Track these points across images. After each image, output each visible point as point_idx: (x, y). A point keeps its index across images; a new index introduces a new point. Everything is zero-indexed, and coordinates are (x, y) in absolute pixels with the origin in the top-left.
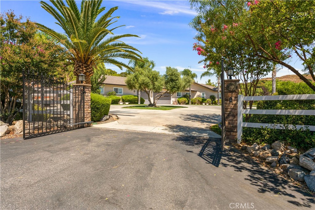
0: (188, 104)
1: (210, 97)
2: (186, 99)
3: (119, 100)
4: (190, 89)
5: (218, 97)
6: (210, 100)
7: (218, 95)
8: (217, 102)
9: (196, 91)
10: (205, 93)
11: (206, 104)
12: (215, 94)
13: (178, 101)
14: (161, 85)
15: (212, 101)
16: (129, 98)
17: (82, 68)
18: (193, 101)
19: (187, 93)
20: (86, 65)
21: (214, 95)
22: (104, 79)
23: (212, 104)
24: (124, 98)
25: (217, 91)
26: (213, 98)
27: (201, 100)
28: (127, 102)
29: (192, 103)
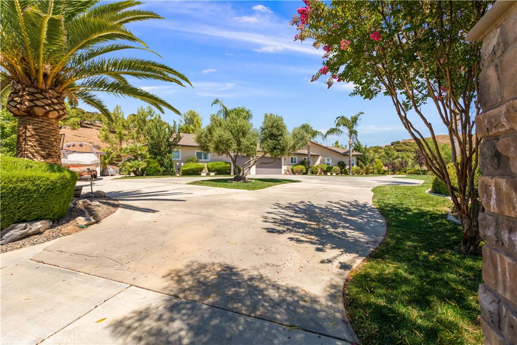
0: (306, 173)
1: (338, 164)
2: (303, 167)
3: (201, 169)
4: (309, 153)
5: (350, 163)
6: (338, 168)
7: (350, 161)
8: (348, 171)
9: (319, 156)
10: (330, 158)
11: (331, 174)
12: (345, 160)
13: (292, 170)
14: (251, 144)
15: (341, 169)
16: (216, 167)
17: (22, 96)
18: (314, 170)
19: (305, 159)
20: (32, 90)
21: (343, 161)
22: (180, 138)
23: (341, 174)
24: (210, 167)
25: (349, 155)
26: (342, 165)
27: (325, 169)
28: (213, 172)
29: (312, 173)
